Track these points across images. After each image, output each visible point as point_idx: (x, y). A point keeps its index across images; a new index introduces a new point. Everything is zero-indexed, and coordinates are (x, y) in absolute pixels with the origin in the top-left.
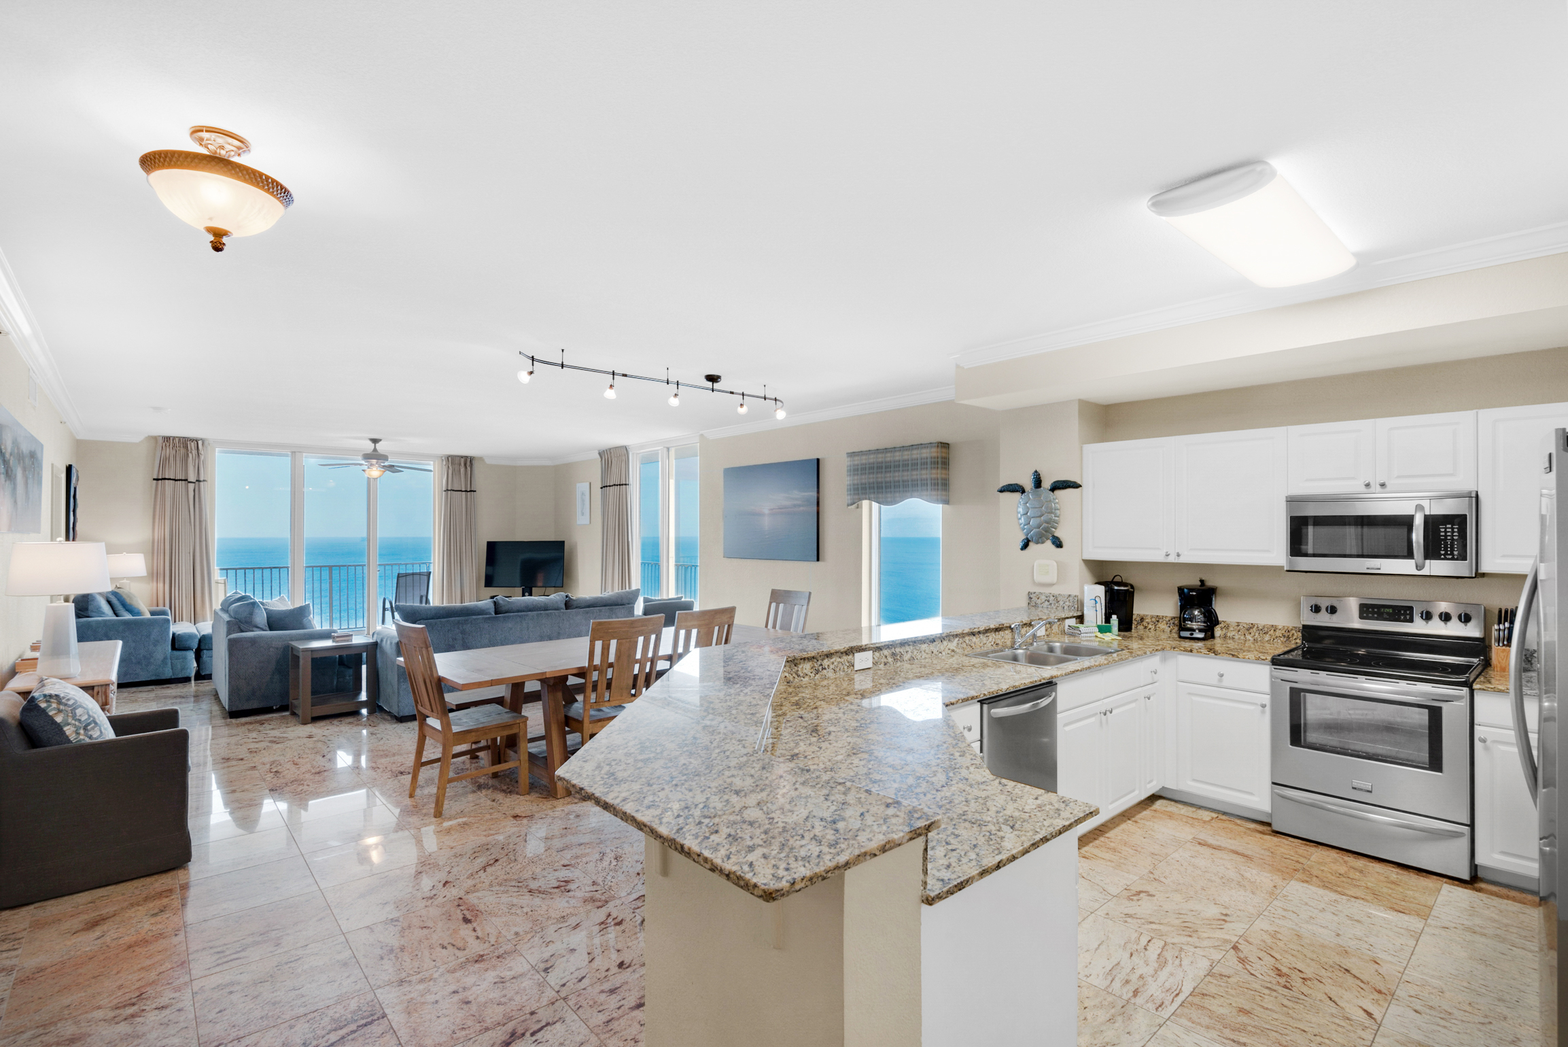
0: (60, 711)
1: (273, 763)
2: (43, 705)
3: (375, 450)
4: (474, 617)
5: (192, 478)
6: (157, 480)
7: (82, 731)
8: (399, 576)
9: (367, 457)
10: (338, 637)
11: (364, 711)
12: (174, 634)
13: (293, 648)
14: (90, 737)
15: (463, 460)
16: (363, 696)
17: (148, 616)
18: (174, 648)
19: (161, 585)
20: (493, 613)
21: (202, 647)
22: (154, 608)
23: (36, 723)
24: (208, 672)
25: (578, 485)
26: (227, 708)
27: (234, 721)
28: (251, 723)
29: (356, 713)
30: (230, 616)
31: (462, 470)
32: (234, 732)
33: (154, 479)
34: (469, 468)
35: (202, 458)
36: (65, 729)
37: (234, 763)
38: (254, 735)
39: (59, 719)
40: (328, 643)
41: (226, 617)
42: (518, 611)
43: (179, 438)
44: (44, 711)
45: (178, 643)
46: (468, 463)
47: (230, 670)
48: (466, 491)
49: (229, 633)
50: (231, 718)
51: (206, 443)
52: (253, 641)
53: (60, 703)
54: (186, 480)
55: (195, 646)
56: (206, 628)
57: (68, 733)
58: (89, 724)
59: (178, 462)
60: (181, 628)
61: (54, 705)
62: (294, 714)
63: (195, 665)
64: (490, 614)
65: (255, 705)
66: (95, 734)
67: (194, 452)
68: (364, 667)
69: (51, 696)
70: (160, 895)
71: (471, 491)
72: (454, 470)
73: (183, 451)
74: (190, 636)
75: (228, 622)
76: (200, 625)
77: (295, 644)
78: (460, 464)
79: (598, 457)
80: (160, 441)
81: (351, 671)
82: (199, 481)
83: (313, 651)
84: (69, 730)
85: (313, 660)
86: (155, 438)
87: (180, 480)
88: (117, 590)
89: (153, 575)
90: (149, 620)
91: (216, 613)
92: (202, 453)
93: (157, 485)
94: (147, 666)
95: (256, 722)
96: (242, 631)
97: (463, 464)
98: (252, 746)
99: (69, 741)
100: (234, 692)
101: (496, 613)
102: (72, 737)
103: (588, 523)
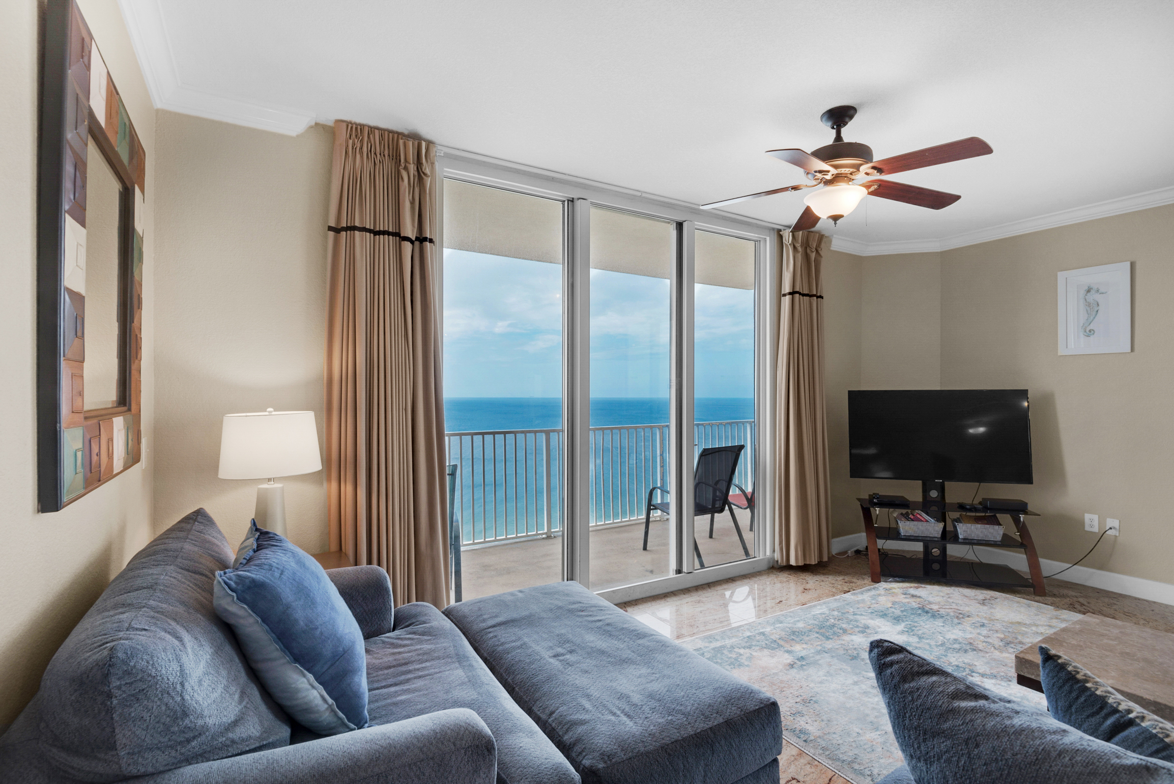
3: (839, 137)
5: (409, 230)
6: (337, 227)
9: (825, 154)
19: (348, 489)
33: (330, 228)
34: (816, 255)
35: (428, 182)
48: (813, 296)
51: (433, 150)
54: (398, 234)
59: (379, 184)
67: (412, 168)
71: (818, 296)
73: (388, 164)
80: (343, 134)
82: (421, 239)
86: (332, 127)
87: (384, 233)
92: (428, 171)
93: (335, 242)
103: (1128, 349)
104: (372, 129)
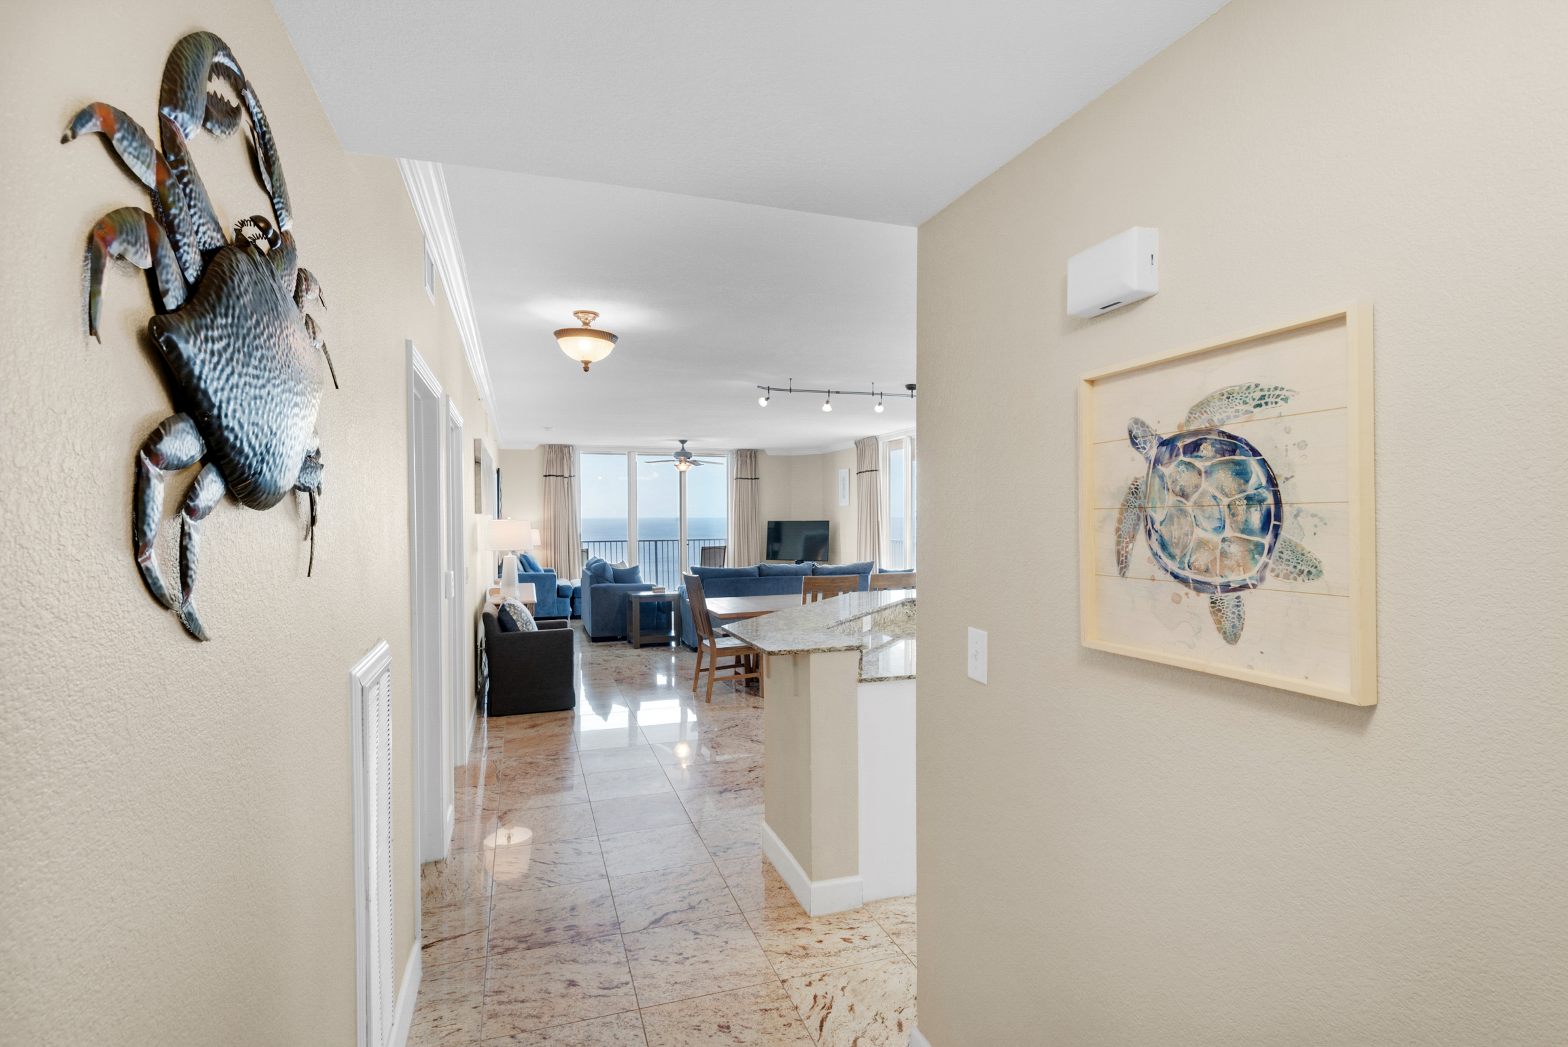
0: (515, 613)
1: (617, 668)
2: (508, 609)
3: (683, 449)
4: (744, 578)
5: (566, 475)
6: (546, 476)
7: (524, 626)
8: (704, 549)
9: (678, 455)
10: (656, 589)
11: (673, 644)
12: (558, 586)
13: (629, 596)
14: (528, 629)
15: (749, 453)
16: (673, 633)
17: (543, 572)
18: (558, 596)
19: (549, 552)
20: (758, 576)
21: (575, 596)
22: (546, 568)
23: (505, 618)
24: (578, 614)
25: (840, 471)
26: (590, 635)
27: (594, 644)
28: (604, 646)
29: (668, 644)
30: (592, 572)
31: (748, 461)
32: (595, 649)
33: (544, 476)
34: (753, 459)
35: (572, 459)
36: (518, 623)
37: (595, 666)
38: (606, 652)
39: (515, 618)
40: (650, 593)
41: (589, 573)
42: (776, 575)
43: (558, 445)
44: (508, 613)
45: (561, 592)
46: (753, 455)
47: (592, 609)
48: (751, 479)
49: (591, 584)
50: (593, 642)
51: (574, 448)
52: (605, 590)
53: (515, 609)
54: (563, 476)
55: (571, 594)
56: (577, 583)
57: (519, 626)
58: (527, 622)
59: (558, 462)
60: (561, 582)
61: (513, 610)
62: (630, 642)
63: (571, 610)
64: (755, 576)
65: (607, 634)
66: (531, 628)
67: (567, 455)
68: (673, 613)
69: (511, 605)
70: (562, 719)
71: (755, 479)
72: (742, 461)
73: (560, 455)
74: (568, 588)
75: (591, 576)
76: (573, 581)
77: (630, 593)
78: (747, 456)
79: (855, 446)
80: (547, 448)
81: (664, 616)
82: (570, 476)
83: (641, 597)
84: (519, 624)
85: (641, 604)
86: (543, 446)
87: (559, 476)
88: (525, 554)
89: (545, 545)
90: (544, 575)
91: (583, 571)
92: (572, 455)
93: (546, 480)
94: (543, 607)
95: (607, 645)
96: (599, 583)
97: (749, 456)
98: (606, 658)
99: (519, 630)
100: (595, 623)
101: (760, 576)
102: (520, 628)
103: (848, 504)
104: (555, 445)
